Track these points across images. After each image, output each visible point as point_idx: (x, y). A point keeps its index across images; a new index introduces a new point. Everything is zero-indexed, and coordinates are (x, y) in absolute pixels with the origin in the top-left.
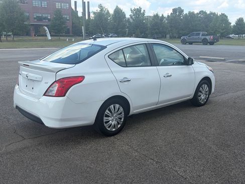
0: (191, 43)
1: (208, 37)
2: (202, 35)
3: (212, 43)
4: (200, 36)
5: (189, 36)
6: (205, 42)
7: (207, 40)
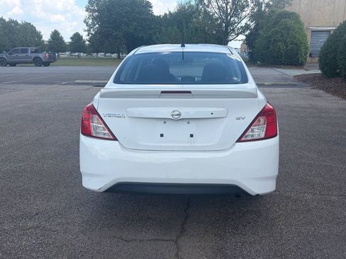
0: (13, 64)
1: (41, 55)
2: (31, 52)
3: (47, 64)
4: (29, 54)
5: (11, 54)
6: (38, 62)
7: (40, 58)
